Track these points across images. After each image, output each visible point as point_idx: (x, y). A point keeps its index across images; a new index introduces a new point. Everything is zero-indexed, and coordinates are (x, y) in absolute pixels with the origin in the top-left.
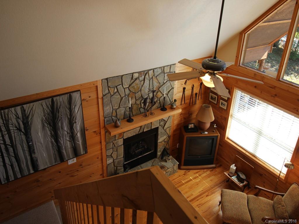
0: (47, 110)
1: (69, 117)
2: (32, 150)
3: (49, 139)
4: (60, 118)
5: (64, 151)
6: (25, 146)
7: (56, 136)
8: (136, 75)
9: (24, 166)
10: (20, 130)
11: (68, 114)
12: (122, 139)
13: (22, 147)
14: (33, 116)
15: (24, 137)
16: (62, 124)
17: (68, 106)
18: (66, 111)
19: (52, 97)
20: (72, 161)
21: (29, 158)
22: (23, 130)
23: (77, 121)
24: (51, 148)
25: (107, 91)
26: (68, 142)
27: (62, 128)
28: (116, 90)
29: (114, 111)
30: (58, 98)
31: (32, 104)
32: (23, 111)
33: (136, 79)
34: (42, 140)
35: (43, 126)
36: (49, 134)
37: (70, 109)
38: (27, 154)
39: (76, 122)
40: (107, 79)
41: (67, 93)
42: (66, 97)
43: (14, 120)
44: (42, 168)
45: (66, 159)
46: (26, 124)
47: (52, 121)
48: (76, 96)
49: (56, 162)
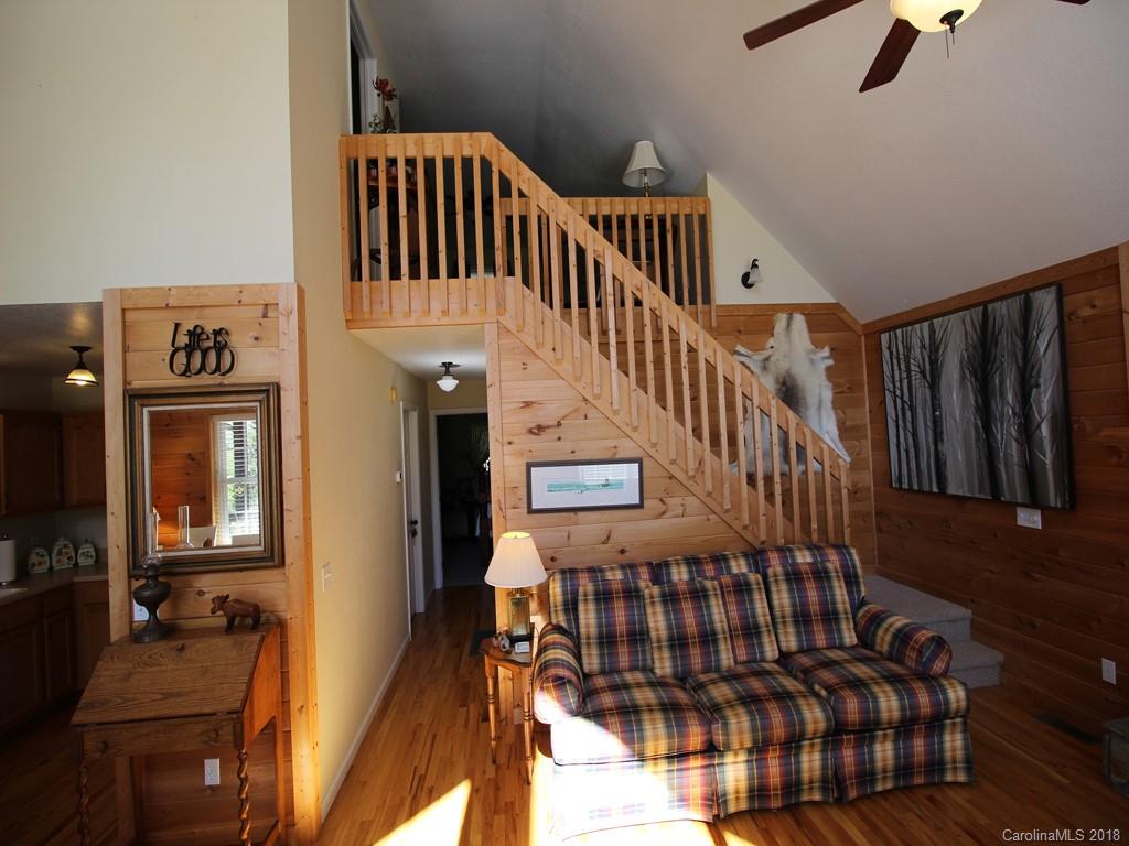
0: (974, 338)
1: (1020, 362)
2: (939, 430)
3: (971, 414)
4: (998, 364)
5: (1002, 467)
6: (929, 416)
7: (985, 413)
9: (924, 464)
10: (925, 377)
11: (1020, 355)
13: (925, 414)
14: (945, 348)
15: (928, 392)
16: (1002, 382)
17: (1020, 331)
18: (1013, 342)
19: (985, 304)
20: (1029, 519)
21: (932, 448)
22: (928, 378)
23: (1041, 380)
24: (973, 442)
26: (1014, 444)
27: (1003, 395)
30: (998, 305)
31: (946, 318)
32: (932, 332)
34: (958, 413)
35: (963, 377)
36: (973, 402)
37: (1025, 338)
38: (931, 439)
39: (1038, 386)
41: (1019, 293)
42: (1015, 304)
43: (918, 351)
44: (952, 489)
45: (1006, 497)
46: (934, 362)
47: (981, 368)
48: (1045, 301)
49: (981, 490)
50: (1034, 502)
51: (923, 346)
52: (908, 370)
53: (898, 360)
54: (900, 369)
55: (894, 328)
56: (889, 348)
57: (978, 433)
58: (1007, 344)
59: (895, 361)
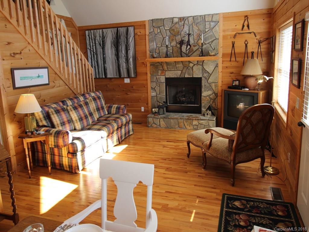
0: (115, 36)
1: (126, 44)
2: (105, 60)
3: (114, 56)
4: (120, 43)
5: (121, 69)
6: (102, 57)
7: (117, 56)
8: (176, 20)
9: (100, 70)
10: (101, 45)
11: (126, 42)
12: (164, 77)
13: (100, 56)
14: (107, 38)
15: (101, 50)
16: (121, 48)
17: (126, 36)
18: (124, 39)
19: (117, 28)
20: (127, 81)
21: (103, 65)
22: (102, 46)
23: (130, 48)
24: (114, 63)
25: (152, 30)
26: (124, 63)
27: (121, 51)
28: (159, 31)
29: (157, 48)
30: (121, 28)
31: (107, 30)
32: (103, 33)
33: (176, 23)
34: (110, 56)
35: (112, 46)
36: (114, 53)
37: (127, 38)
38: (102, 63)
39: (130, 49)
40: (152, 20)
41: (126, 27)
42: (125, 29)
43: (98, 38)
44: (109, 76)
45: (122, 76)
46: (103, 42)
47: (116, 44)
48: (131, 29)
49: (116, 76)
50: (129, 76)
51: (100, 36)
52: (95, 43)
53: (92, 40)
54: (92, 42)
55: (91, 30)
56: (89, 36)
57: (115, 61)
58: (123, 39)
59: (91, 40)
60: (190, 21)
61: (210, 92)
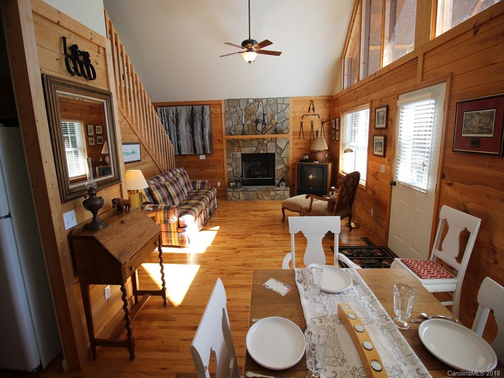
0: (189, 113)
1: (201, 122)
2: (179, 137)
3: (189, 133)
4: (196, 121)
5: (197, 146)
6: (175, 134)
7: (192, 133)
8: (251, 101)
10: (174, 122)
11: (201, 119)
12: (240, 153)
14: (181, 115)
15: (175, 127)
16: (197, 126)
17: (201, 114)
18: (200, 116)
19: (192, 106)
20: (203, 157)
21: (176, 143)
23: (206, 126)
24: (189, 140)
25: (228, 109)
26: (200, 140)
27: (197, 128)
28: (235, 110)
29: (233, 126)
30: (196, 106)
31: (181, 107)
32: (176, 110)
33: (251, 104)
34: (185, 133)
35: (186, 124)
36: (189, 130)
37: (202, 116)
38: (176, 140)
40: (228, 100)
41: (201, 105)
42: (200, 107)
43: (171, 115)
44: (183, 153)
45: (198, 153)
46: (177, 119)
47: (191, 121)
48: (207, 108)
49: (191, 152)
50: (205, 153)
51: (173, 114)
52: (168, 120)
53: (164, 116)
54: (165, 119)
55: (163, 107)
56: (161, 112)
57: (190, 138)
58: (198, 117)
59: (163, 117)
60: (264, 103)
61: (282, 166)
